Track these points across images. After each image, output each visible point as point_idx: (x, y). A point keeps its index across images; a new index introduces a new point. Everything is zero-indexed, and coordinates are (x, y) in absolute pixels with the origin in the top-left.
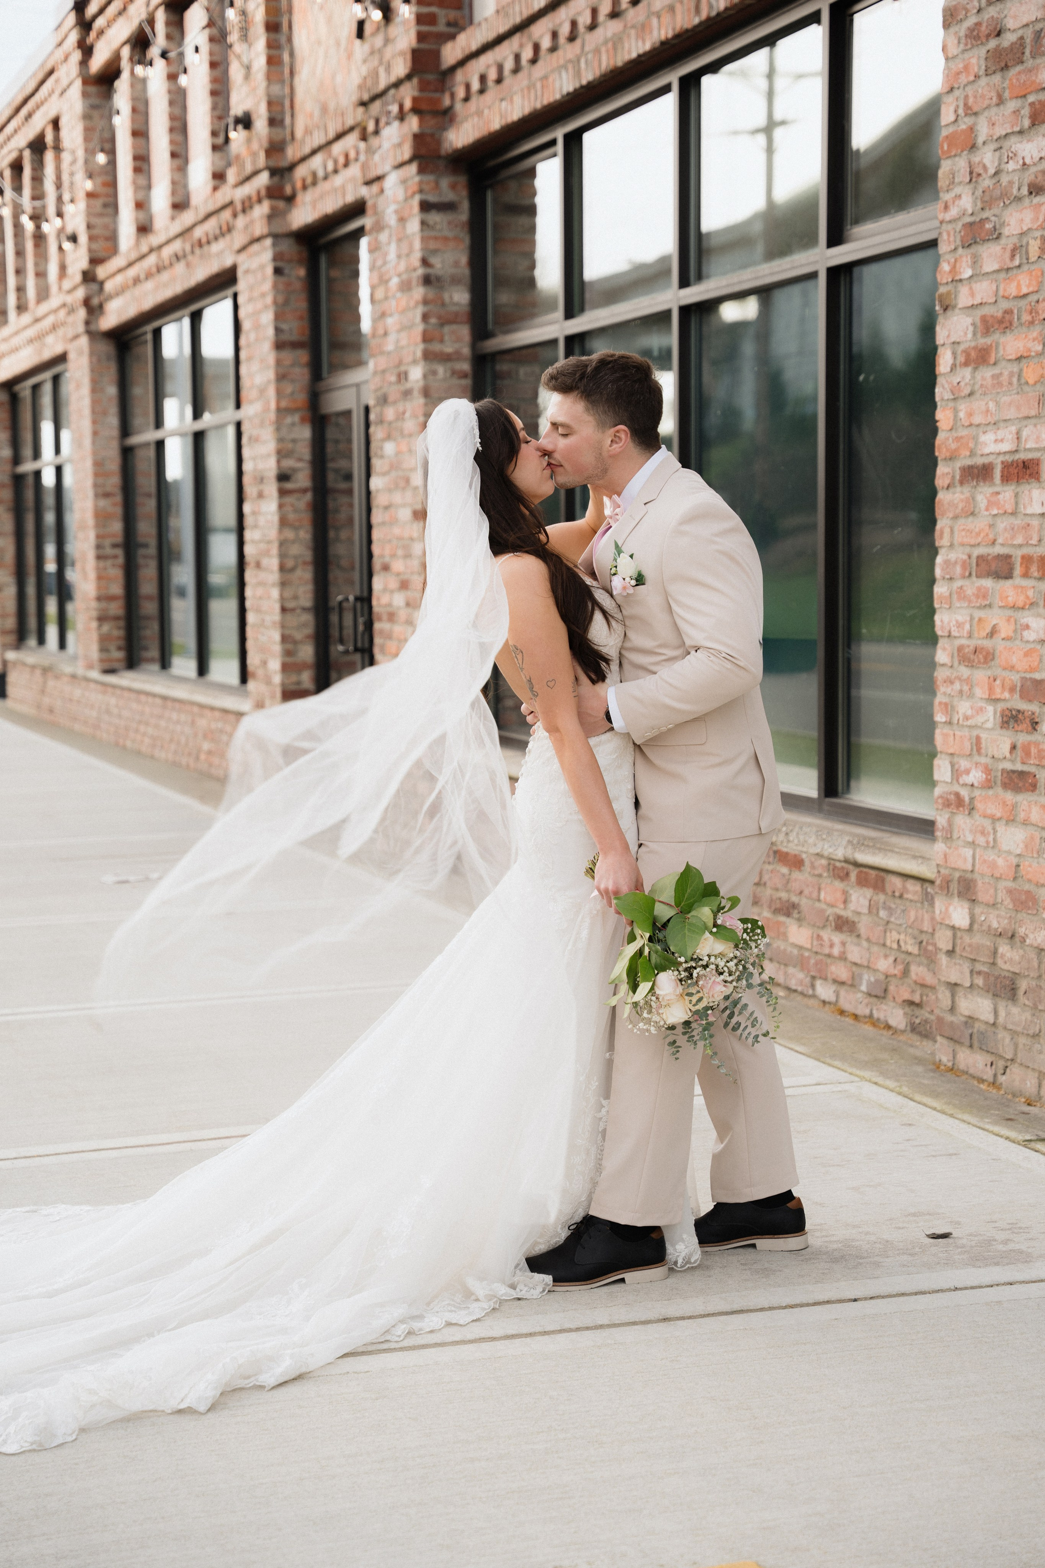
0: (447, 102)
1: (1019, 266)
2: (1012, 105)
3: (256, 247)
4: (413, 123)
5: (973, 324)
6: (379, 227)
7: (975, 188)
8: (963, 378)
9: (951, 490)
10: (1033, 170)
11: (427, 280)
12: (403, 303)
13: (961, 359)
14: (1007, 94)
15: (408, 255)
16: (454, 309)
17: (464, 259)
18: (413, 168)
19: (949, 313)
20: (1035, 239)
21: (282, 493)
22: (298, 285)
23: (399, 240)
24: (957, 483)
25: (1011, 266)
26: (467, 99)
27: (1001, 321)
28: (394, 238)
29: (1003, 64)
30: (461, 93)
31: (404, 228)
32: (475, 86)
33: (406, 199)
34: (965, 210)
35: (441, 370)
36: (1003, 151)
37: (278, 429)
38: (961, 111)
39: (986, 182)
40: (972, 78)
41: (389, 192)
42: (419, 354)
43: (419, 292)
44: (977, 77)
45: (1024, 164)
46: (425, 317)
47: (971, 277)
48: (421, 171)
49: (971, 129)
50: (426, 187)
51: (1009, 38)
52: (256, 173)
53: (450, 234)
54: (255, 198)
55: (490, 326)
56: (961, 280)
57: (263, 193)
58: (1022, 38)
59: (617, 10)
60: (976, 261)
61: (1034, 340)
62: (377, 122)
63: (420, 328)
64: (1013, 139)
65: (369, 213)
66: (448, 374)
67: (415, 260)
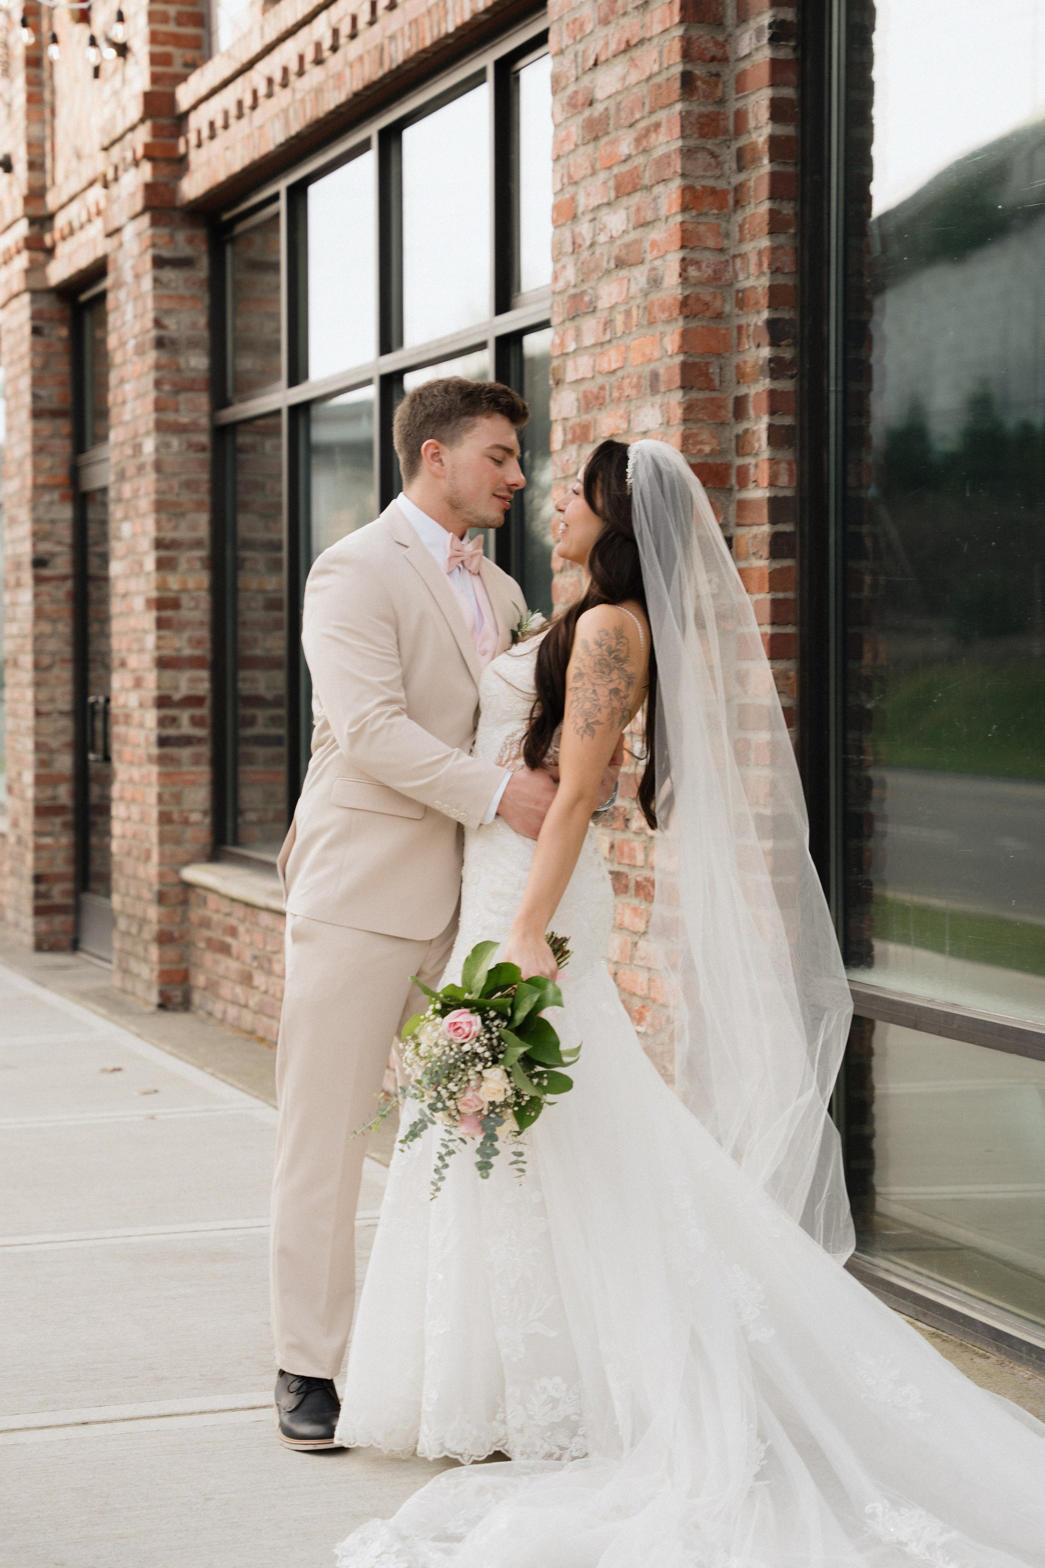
0: (182, 149)
1: (610, 341)
2: (602, 176)
3: (15, 304)
4: (146, 172)
5: (578, 400)
6: (118, 285)
7: (577, 259)
8: (571, 455)
9: (564, 574)
10: (619, 242)
11: (160, 343)
12: (138, 368)
13: (569, 436)
14: (598, 166)
15: (142, 315)
16: (192, 375)
17: (202, 321)
18: (146, 220)
19: (560, 386)
20: (620, 312)
21: (38, 580)
22: (59, 347)
23: (136, 299)
24: (568, 567)
25: (604, 340)
26: (199, 145)
27: (597, 398)
28: (131, 297)
29: (594, 135)
30: (193, 138)
31: (139, 285)
32: (205, 133)
33: (141, 254)
34: (569, 282)
35: (175, 442)
36: (597, 222)
37: (34, 509)
38: (565, 180)
39: (585, 254)
40: (572, 147)
41: (127, 246)
42: (151, 424)
43: (152, 356)
44: (576, 146)
45: (611, 237)
46: (158, 384)
47: (575, 351)
48: (154, 223)
49: (573, 199)
50: (160, 242)
51: (599, 108)
52: (15, 222)
53: (187, 293)
54: (13, 250)
55: (230, 394)
56: (567, 354)
57: (21, 244)
58: (606, 109)
59: (319, 58)
60: (578, 336)
61: (621, 417)
62: (116, 169)
63: (152, 395)
64: (605, 210)
65: (111, 268)
66: (184, 447)
67: (149, 322)
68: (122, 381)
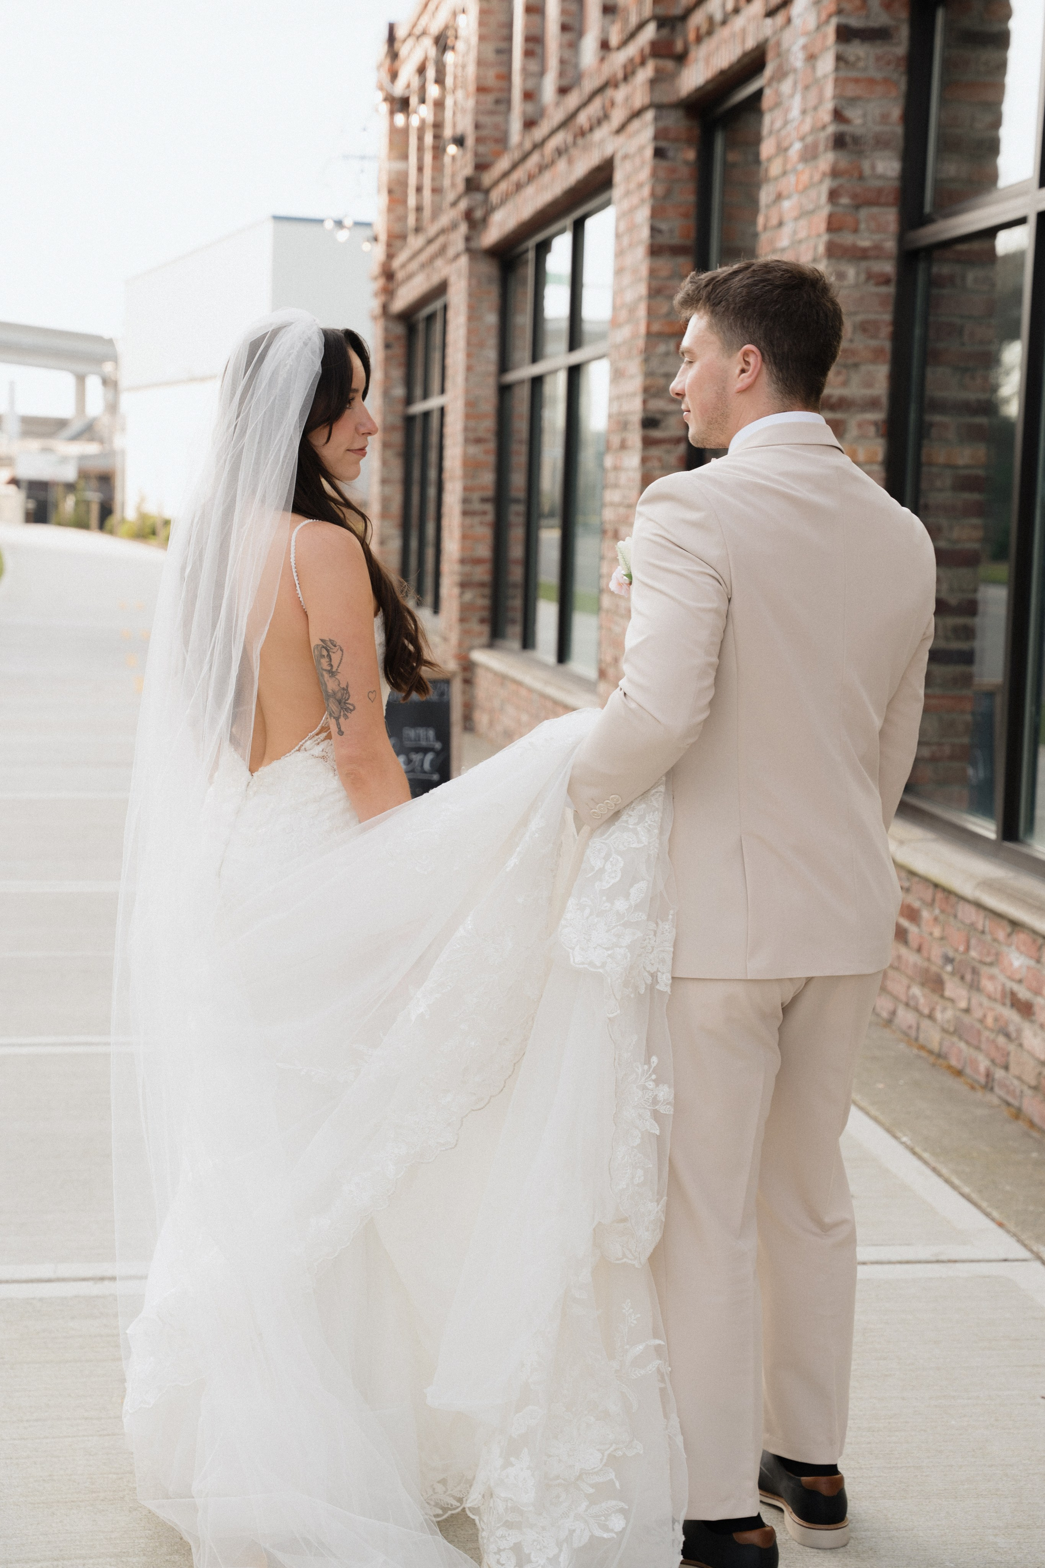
3: (635, 123)
6: (781, 74)
11: (839, 142)
12: (805, 178)
15: (815, 108)
16: (879, 183)
17: (896, 112)
21: (647, 442)
22: (684, 172)
23: (807, 88)
28: (800, 87)
31: (814, 68)
33: (818, 28)
35: (851, 272)
37: (648, 358)
41: (797, 22)
42: (821, 249)
43: (827, 160)
46: (833, 195)
50: (847, 6)
52: (641, 26)
53: (878, 76)
54: (638, 60)
55: (928, 207)
57: (648, 52)
63: (825, 211)
65: (770, 56)
66: (863, 277)
67: (825, 114)
68: (779, 197)
